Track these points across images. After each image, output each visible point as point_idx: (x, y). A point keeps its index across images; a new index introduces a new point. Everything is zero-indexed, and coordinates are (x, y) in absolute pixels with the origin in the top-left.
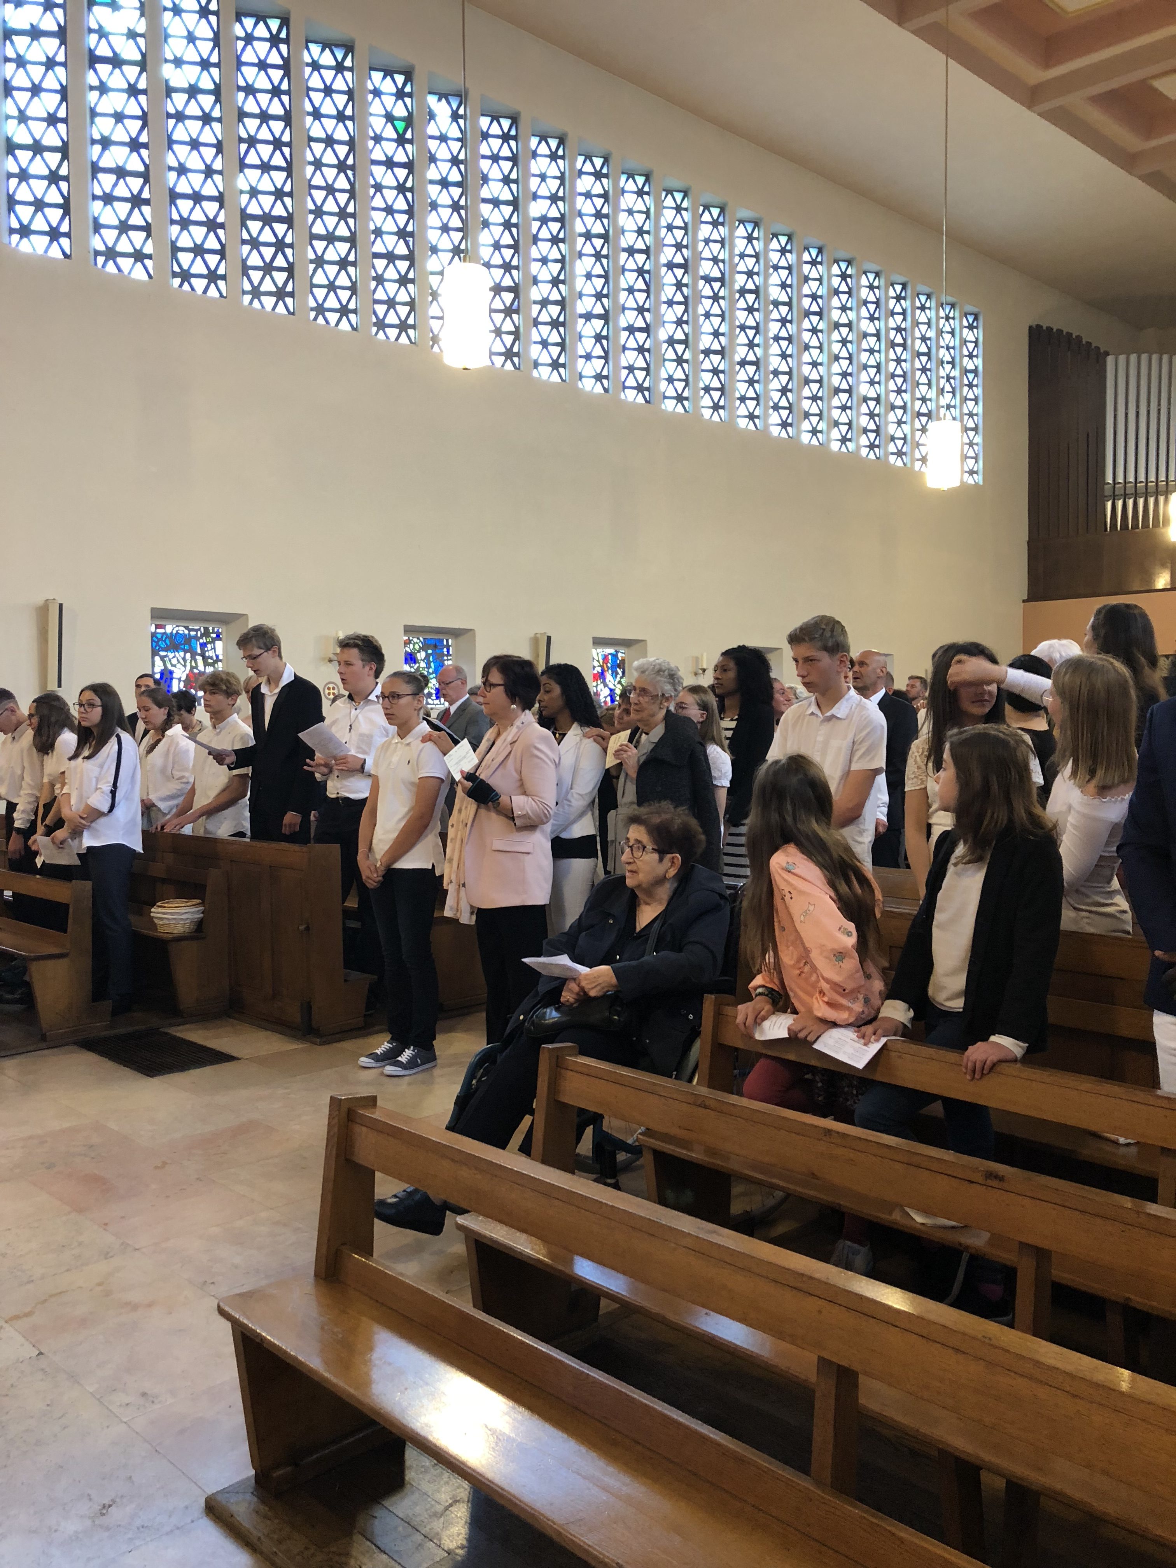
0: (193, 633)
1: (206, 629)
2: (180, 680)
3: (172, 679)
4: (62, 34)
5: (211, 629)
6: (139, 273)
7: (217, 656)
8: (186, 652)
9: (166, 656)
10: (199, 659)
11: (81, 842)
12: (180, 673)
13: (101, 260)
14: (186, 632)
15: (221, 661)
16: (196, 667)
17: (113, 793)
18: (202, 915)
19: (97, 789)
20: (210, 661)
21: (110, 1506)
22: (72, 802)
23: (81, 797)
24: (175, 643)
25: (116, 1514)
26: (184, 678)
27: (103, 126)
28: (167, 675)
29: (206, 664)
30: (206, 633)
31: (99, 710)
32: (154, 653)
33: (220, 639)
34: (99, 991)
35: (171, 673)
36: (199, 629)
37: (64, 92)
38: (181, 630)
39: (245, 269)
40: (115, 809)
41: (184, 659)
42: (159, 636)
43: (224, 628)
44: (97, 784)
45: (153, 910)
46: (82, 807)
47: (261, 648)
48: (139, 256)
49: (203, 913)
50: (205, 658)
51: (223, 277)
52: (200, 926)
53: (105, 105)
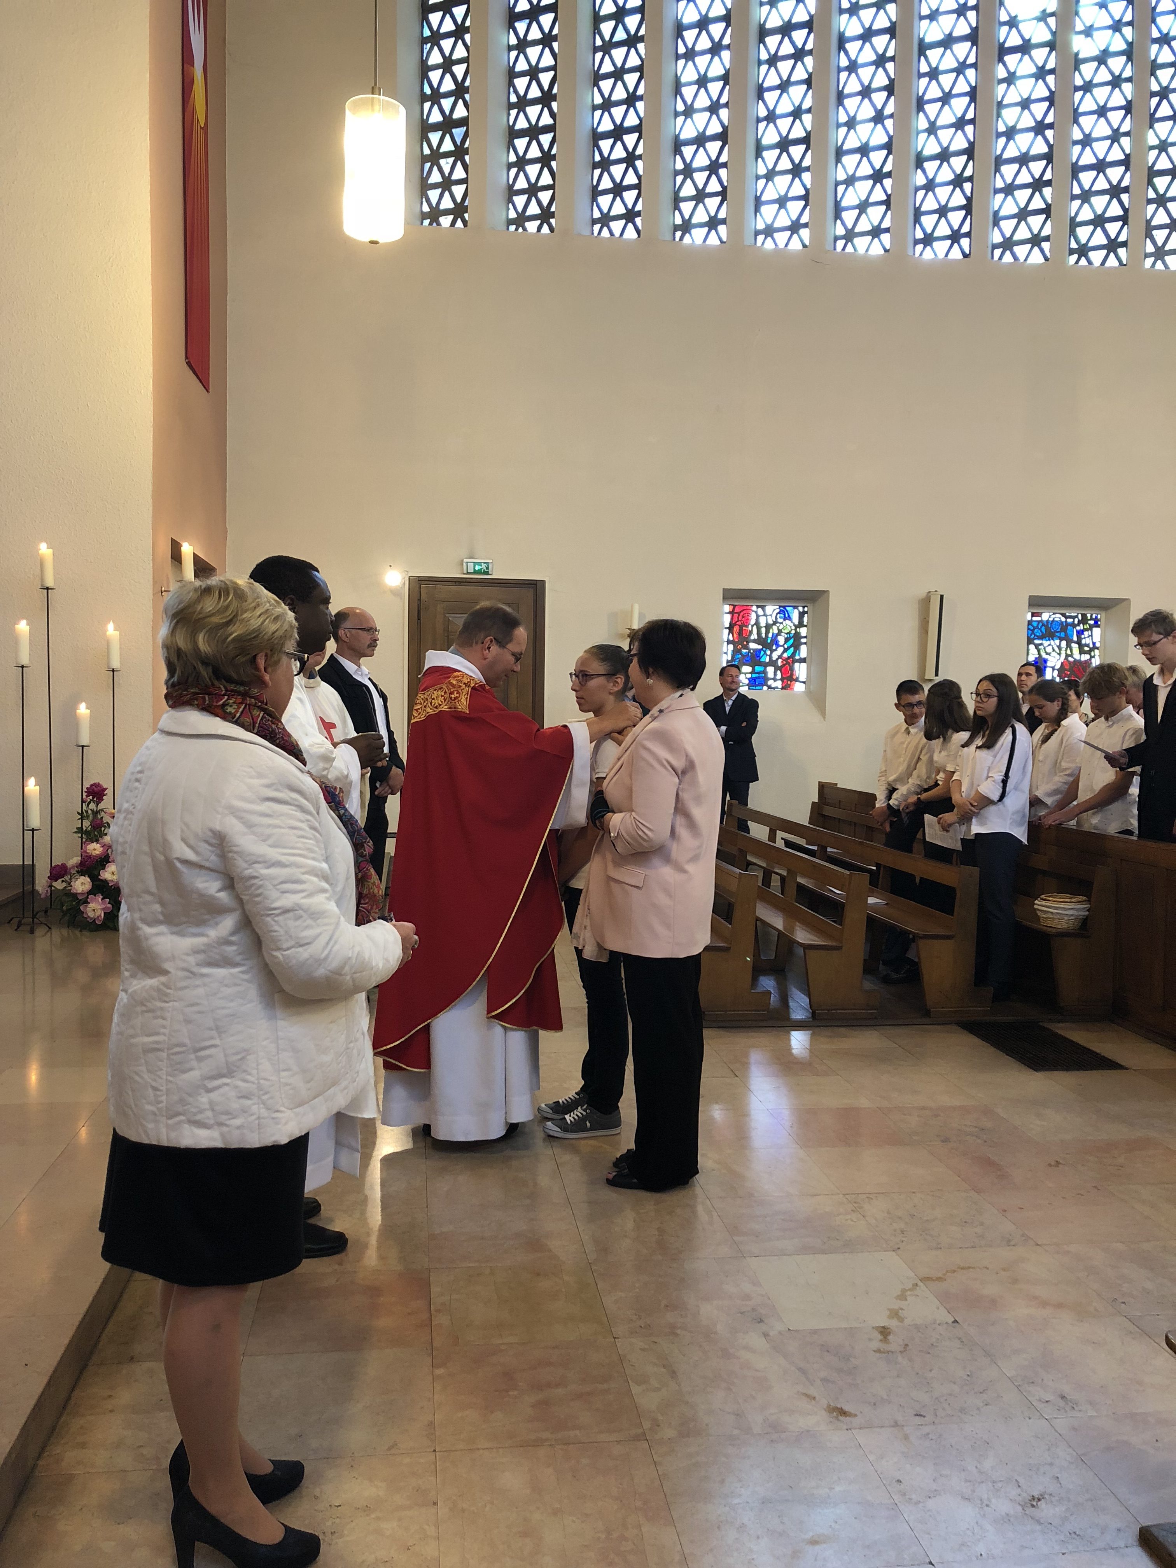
0: (1070, 620)
1: (1084, 616)
2: (1053, 668)
5: (1089, 616)
6: (1036, 258)
7: (1094, 644)
8: (1061, 639)
9: (1041, 644)
10: (1075, 646)
12: (1055, 661)
13: (998, 252)
14: (1063, 619)
15: (1097, 648)
16: (1071, 656)
17: (1005, 782)
18: (1087, 913)
19: (988, 777)
20: (1086, 649)
21: (1039, 1500)
22: (963, 789)
23: (972, 784)
24: (1049, 632)
25: (1046, 1510)
26: (1058, 666)
27: (1010, 116)
29: (1082, 652)
30: (1084, 620)
31: (994, 700)
32: (1030, 641)
33: (1098, 626)
34: (980, 976)
35: (1045, 661)
36: (1077, 617)
38: (1058, 617)
40: (1005, 799)
41: (1059, 647)
42: (1035, 624)
43: (1104, 614)
44: (988, 773)
45: (1036, 902)
46: (973, 793)
48: (1036, 240)
49: (1088, 911)
50: (1081, 646)
52: (1084, 923)
53: (1013, 96)
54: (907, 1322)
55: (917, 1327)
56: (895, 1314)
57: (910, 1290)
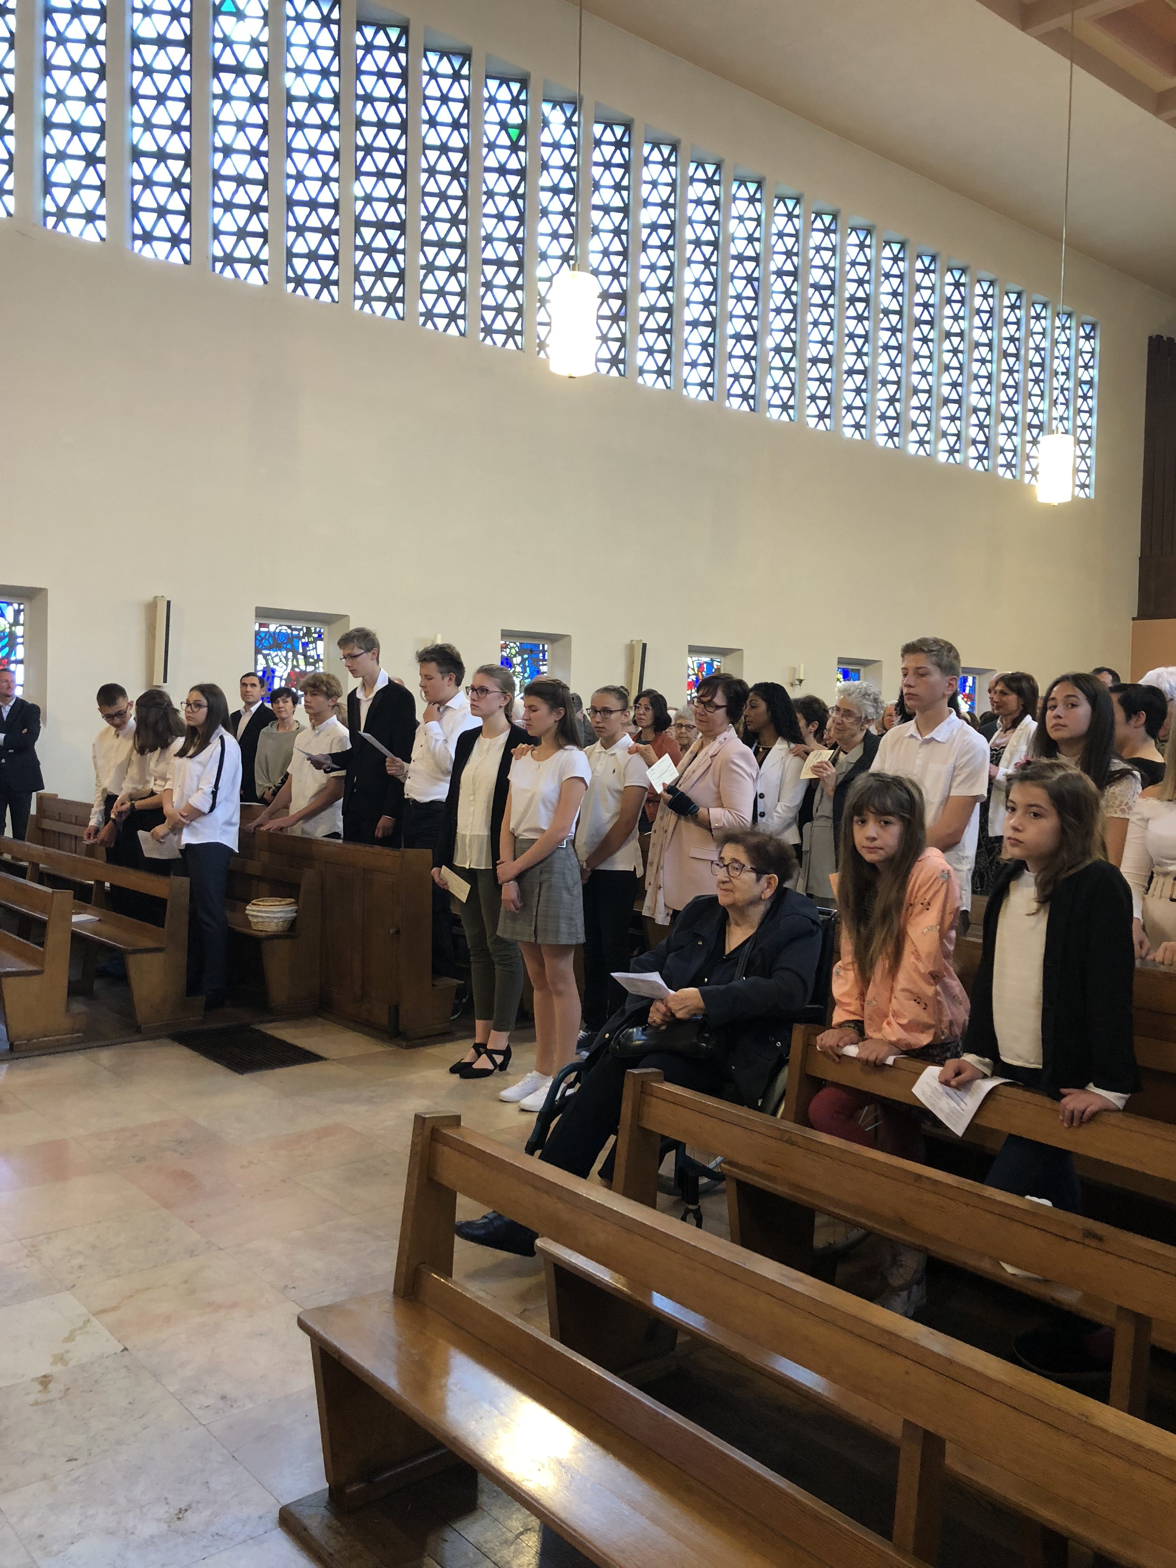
0: (295, 633)
1: (308, 629)
2: (281, 678)
3: (273, 677)
4: (187, 43)
5: (313, 629)
6: (255, 279)
7: (318, 656)
8: (288, 651)
9: (269, 654)
10: (301, 657)
11: (180, 840)
12: (282, 671)
13: (219, 265)
14: (289, 631)
15: (321, 661)
16: (298, 666)
17: (214, 794)
18: (295, 915)
19: (198, 788)
20: (311, 660)
21: (186, 1510)
22: (174, 799)
23: (182, 795)
24: (278, 642)
25: (193, 1520)
26: (285, 676)
27: (226, 134)
28: (268, 675)
29: (307, 663)
30: (308, 633)
31: (205, 710)
32: (258, 651)
33: (322, 640)
34: (193, 986)
35: (273, 671)
36: (302, 629)
37: (188, 100)
38: (284, 629)
39: (358, 275)
40: (215, 810)
41: (286, 658)
42: (263, 635)
43: (326, 628)
44: (198, 784)
45: (248, 907)
46: (184, 804)
47: (361, 648)
48: (255, 262)
49: (296, 912)
50: (306, 658)
51: (336, 283)
52: (292, 926)
53: (228, 114)
54: (72, 1364)
55: (82, 1367)
56: (60, 1359)
57: (80, 1328)
